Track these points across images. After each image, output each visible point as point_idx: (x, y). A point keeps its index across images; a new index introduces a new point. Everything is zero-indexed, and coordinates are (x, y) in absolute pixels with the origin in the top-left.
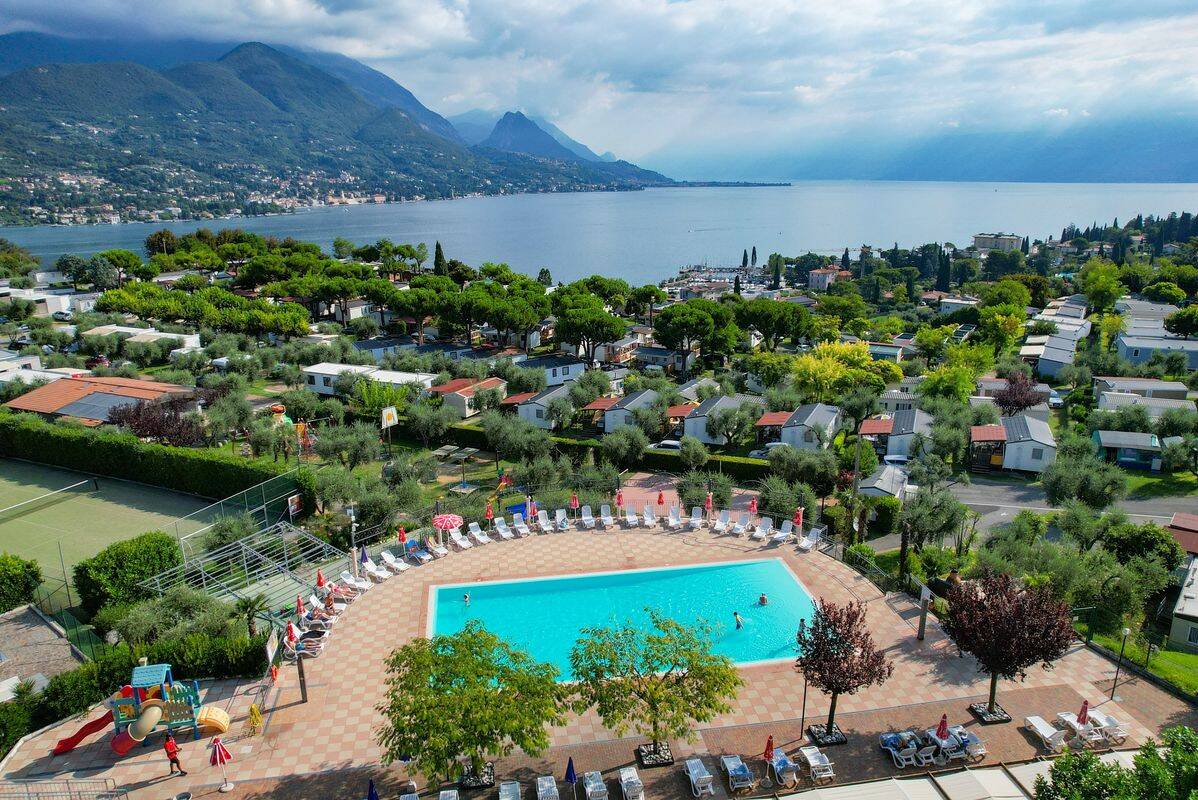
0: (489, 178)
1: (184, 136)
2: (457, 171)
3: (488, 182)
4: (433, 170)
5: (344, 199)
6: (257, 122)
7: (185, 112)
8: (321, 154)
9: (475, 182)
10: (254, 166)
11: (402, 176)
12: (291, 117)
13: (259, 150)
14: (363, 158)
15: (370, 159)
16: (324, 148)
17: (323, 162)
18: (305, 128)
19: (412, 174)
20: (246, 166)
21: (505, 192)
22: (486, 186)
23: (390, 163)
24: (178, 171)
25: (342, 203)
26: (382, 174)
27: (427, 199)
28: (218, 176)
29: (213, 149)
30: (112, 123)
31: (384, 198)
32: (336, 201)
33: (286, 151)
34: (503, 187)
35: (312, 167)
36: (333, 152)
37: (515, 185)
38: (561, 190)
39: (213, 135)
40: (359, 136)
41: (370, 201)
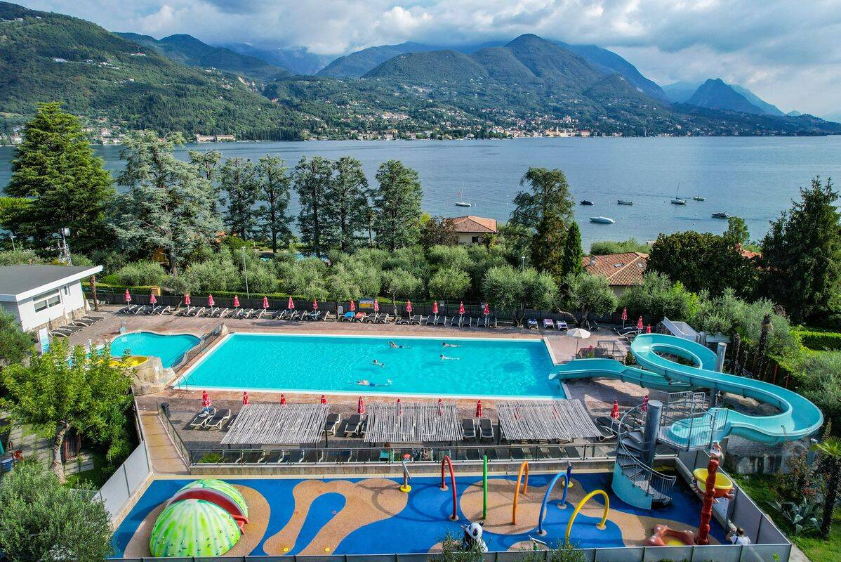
0: (679, 124)
1: (471, 93)
2: (654, 118)
3: (679, 127)
4: (636, 117)
5: (558, 133)
6: (519, 84)
7: (476, 78)
8: (555, 104)
9: (668, 126)
10: (507, 111)
11: (612, 121)
12: (541, 80)
13: (514, 101)
14: (585, 108)
15: (591, 109)
16: (559, 100)
17: (556, 110)
18: (550, 87)
19: (619, 119)
20: (502, 111)
21: (691, 135)
22: (676, 129)
23: (605, 112)
24: (455, 113)
25: (556, 136)
26: (596, 119)
27: (623, 136)
28: (480, 116)
29: (486, 101)
30: (432, 86)
31: (588, 134)
32: (551, 134)
33: (532, 103)
34: (691, 131)
35: (546, 112)
36: (565, 104)
37: (702, 129)
38: (741, 134)
39: (489, 92)
40: (586, 93)
41: (578, 136)
